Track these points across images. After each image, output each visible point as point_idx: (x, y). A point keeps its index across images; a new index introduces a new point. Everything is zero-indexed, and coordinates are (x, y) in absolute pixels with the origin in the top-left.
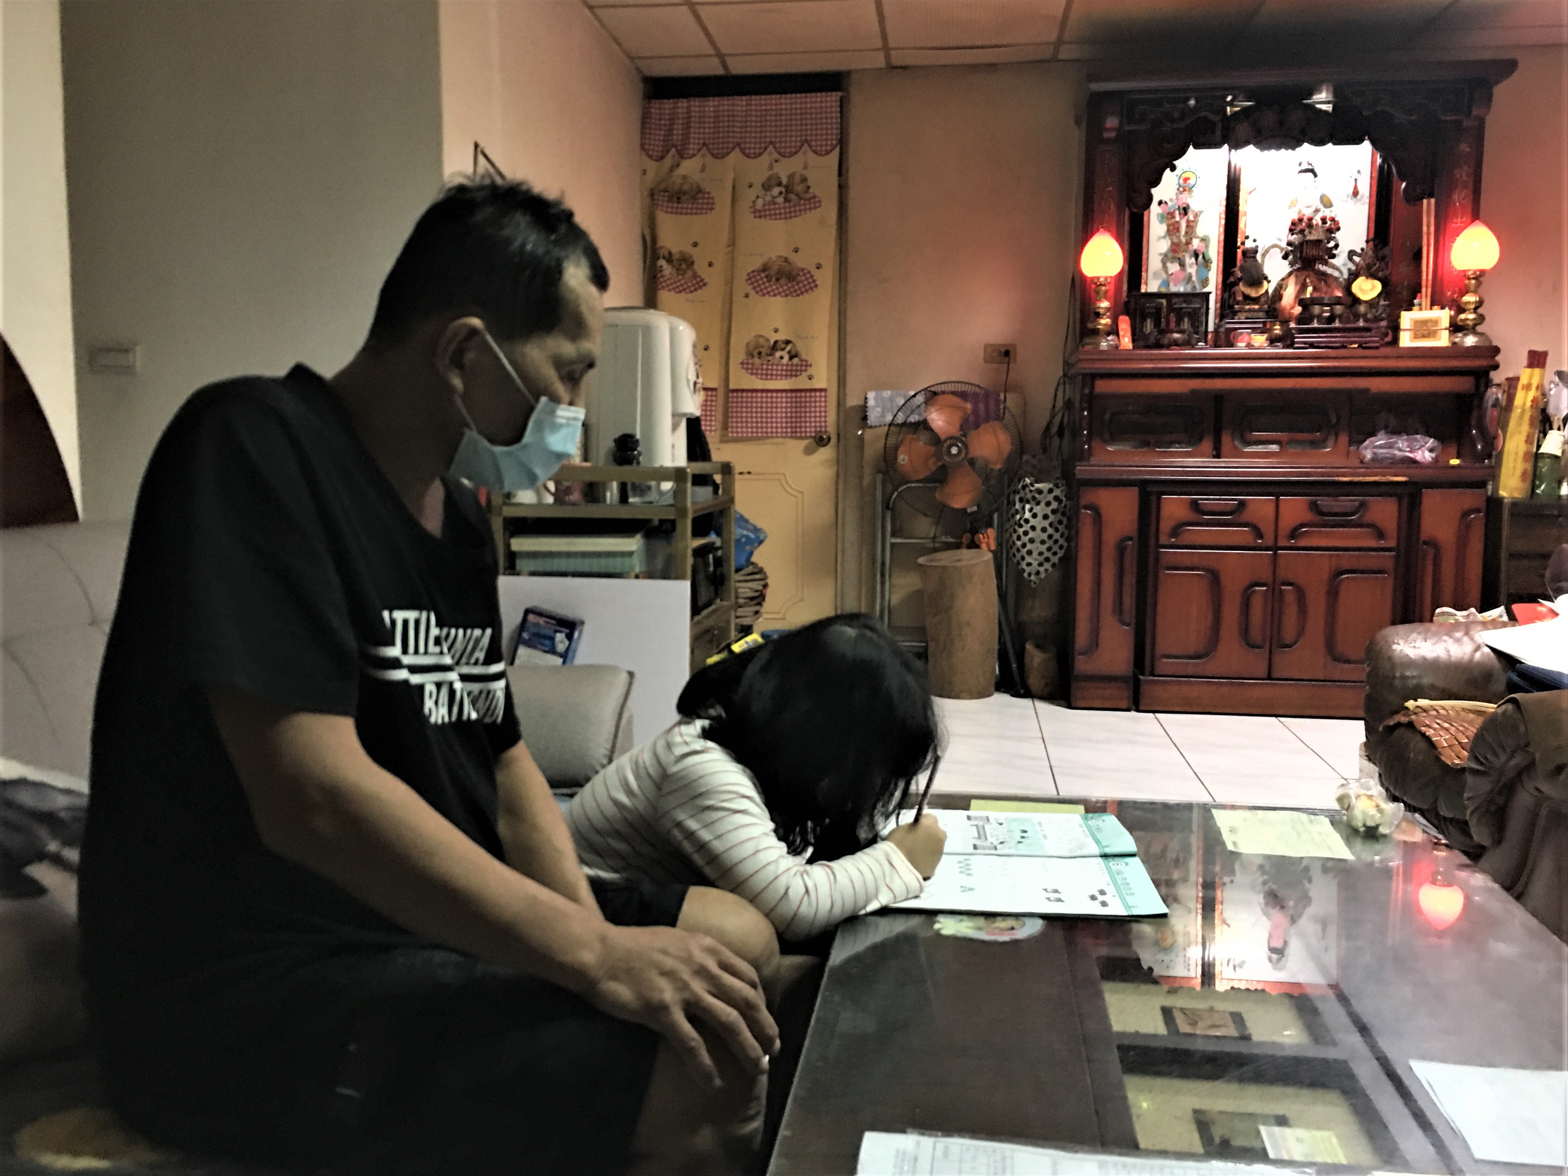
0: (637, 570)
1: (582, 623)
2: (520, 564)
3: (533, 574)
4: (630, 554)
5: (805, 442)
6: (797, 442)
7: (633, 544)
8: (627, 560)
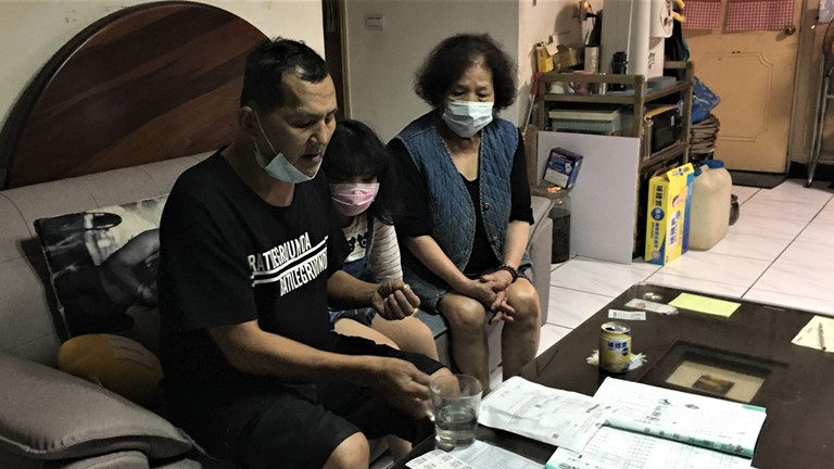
0: (614, 130)
1: (582, 158)
2: (555, 125)
3: (559, 130)
4: (610, 122)
5: (778, 33)
6: (771, 33)
7: (613, 116)
8: (608, 125)
